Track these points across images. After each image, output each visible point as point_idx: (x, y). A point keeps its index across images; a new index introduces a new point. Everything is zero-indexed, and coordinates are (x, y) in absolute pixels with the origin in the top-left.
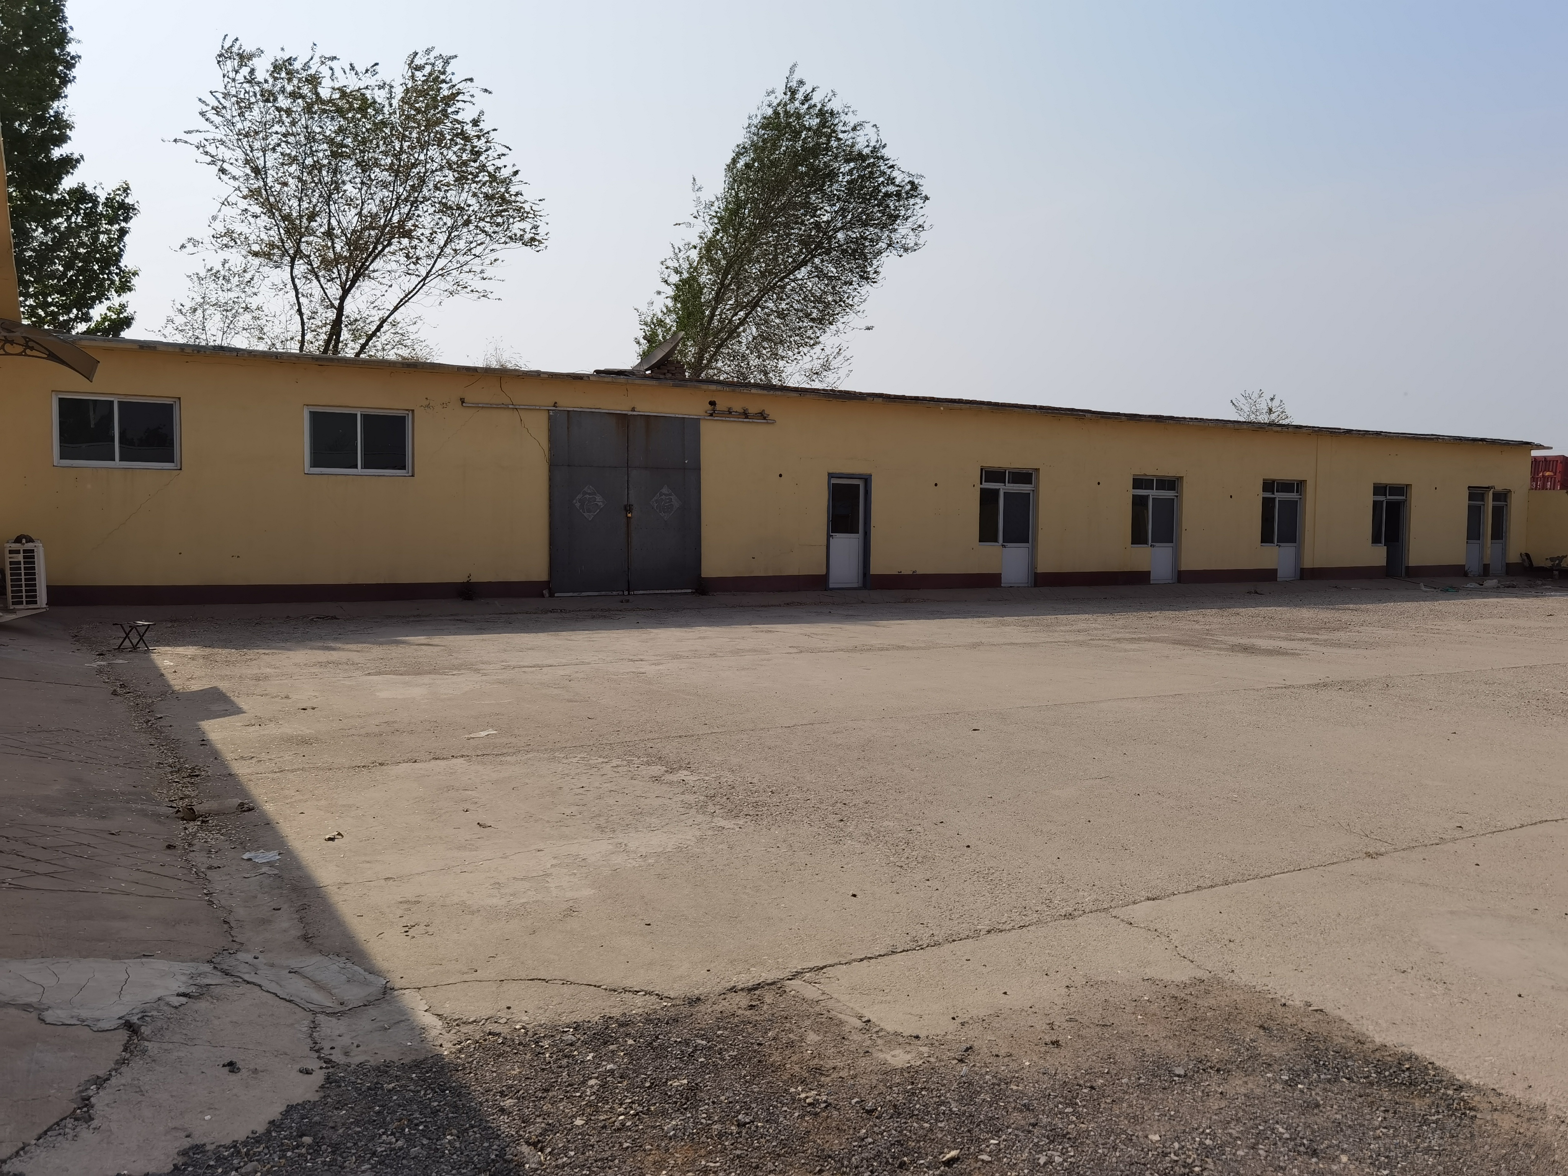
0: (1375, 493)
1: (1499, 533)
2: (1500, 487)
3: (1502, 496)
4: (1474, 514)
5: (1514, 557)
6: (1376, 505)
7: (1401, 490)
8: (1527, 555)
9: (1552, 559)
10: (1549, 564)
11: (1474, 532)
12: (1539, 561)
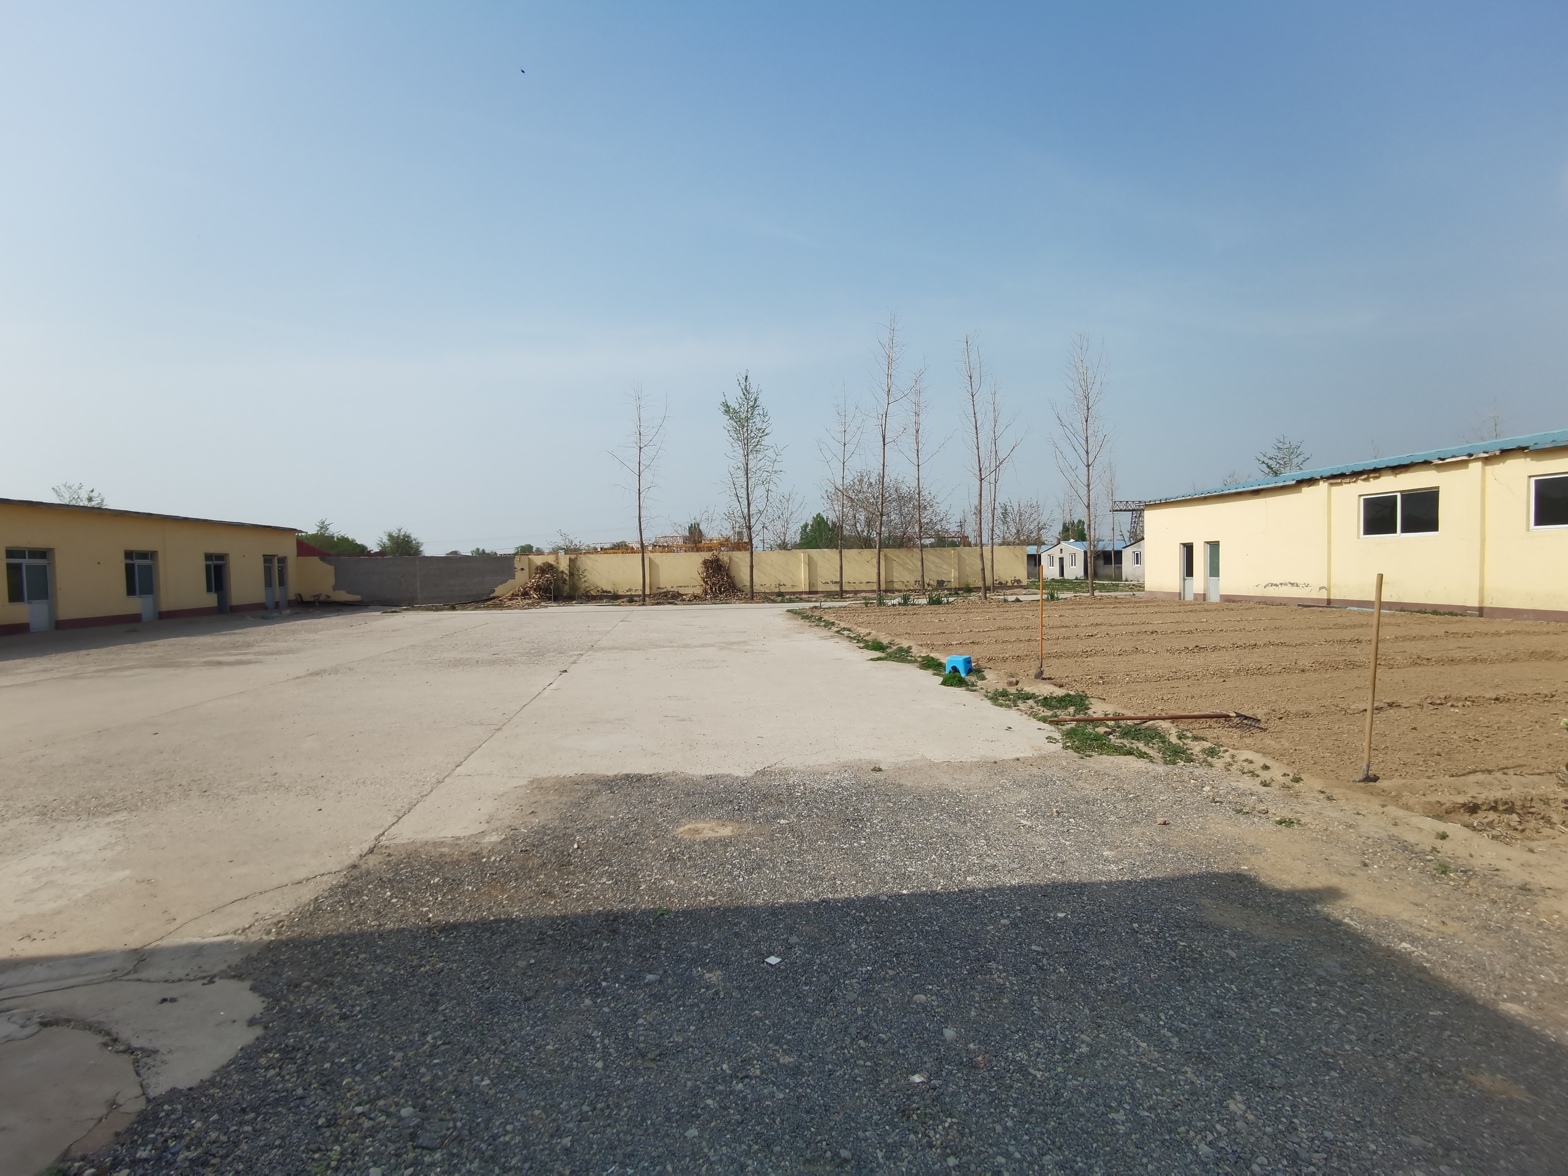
0: (206, 560)
1: (282, 582)
2: (281, 554)
3: (282, 560)
4: (268, 571)
5: (292, 596)
6: (208, 568)
7: (222, 557)
8: (300, 595)
9: (314, 596)
10: (312, 599)
11: (268, 583)
12: (307, 598)
